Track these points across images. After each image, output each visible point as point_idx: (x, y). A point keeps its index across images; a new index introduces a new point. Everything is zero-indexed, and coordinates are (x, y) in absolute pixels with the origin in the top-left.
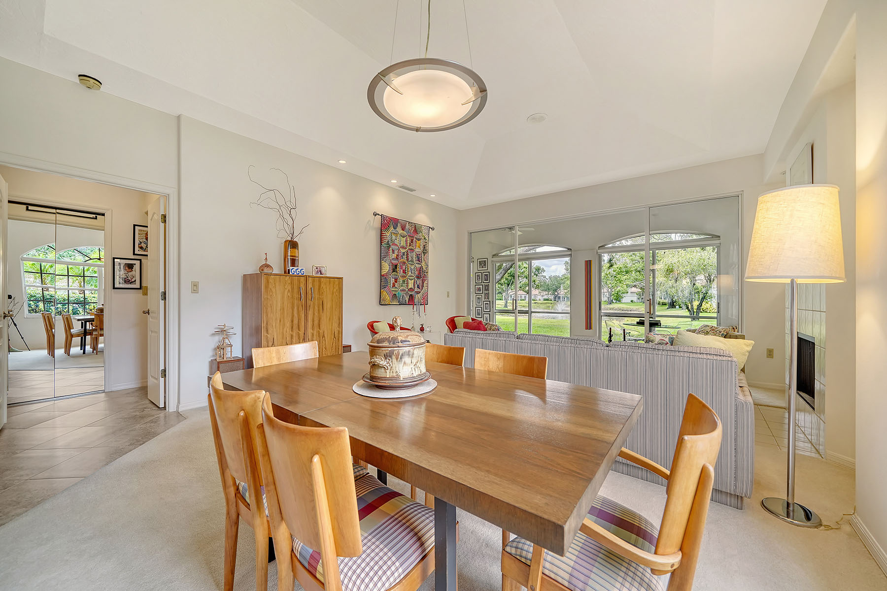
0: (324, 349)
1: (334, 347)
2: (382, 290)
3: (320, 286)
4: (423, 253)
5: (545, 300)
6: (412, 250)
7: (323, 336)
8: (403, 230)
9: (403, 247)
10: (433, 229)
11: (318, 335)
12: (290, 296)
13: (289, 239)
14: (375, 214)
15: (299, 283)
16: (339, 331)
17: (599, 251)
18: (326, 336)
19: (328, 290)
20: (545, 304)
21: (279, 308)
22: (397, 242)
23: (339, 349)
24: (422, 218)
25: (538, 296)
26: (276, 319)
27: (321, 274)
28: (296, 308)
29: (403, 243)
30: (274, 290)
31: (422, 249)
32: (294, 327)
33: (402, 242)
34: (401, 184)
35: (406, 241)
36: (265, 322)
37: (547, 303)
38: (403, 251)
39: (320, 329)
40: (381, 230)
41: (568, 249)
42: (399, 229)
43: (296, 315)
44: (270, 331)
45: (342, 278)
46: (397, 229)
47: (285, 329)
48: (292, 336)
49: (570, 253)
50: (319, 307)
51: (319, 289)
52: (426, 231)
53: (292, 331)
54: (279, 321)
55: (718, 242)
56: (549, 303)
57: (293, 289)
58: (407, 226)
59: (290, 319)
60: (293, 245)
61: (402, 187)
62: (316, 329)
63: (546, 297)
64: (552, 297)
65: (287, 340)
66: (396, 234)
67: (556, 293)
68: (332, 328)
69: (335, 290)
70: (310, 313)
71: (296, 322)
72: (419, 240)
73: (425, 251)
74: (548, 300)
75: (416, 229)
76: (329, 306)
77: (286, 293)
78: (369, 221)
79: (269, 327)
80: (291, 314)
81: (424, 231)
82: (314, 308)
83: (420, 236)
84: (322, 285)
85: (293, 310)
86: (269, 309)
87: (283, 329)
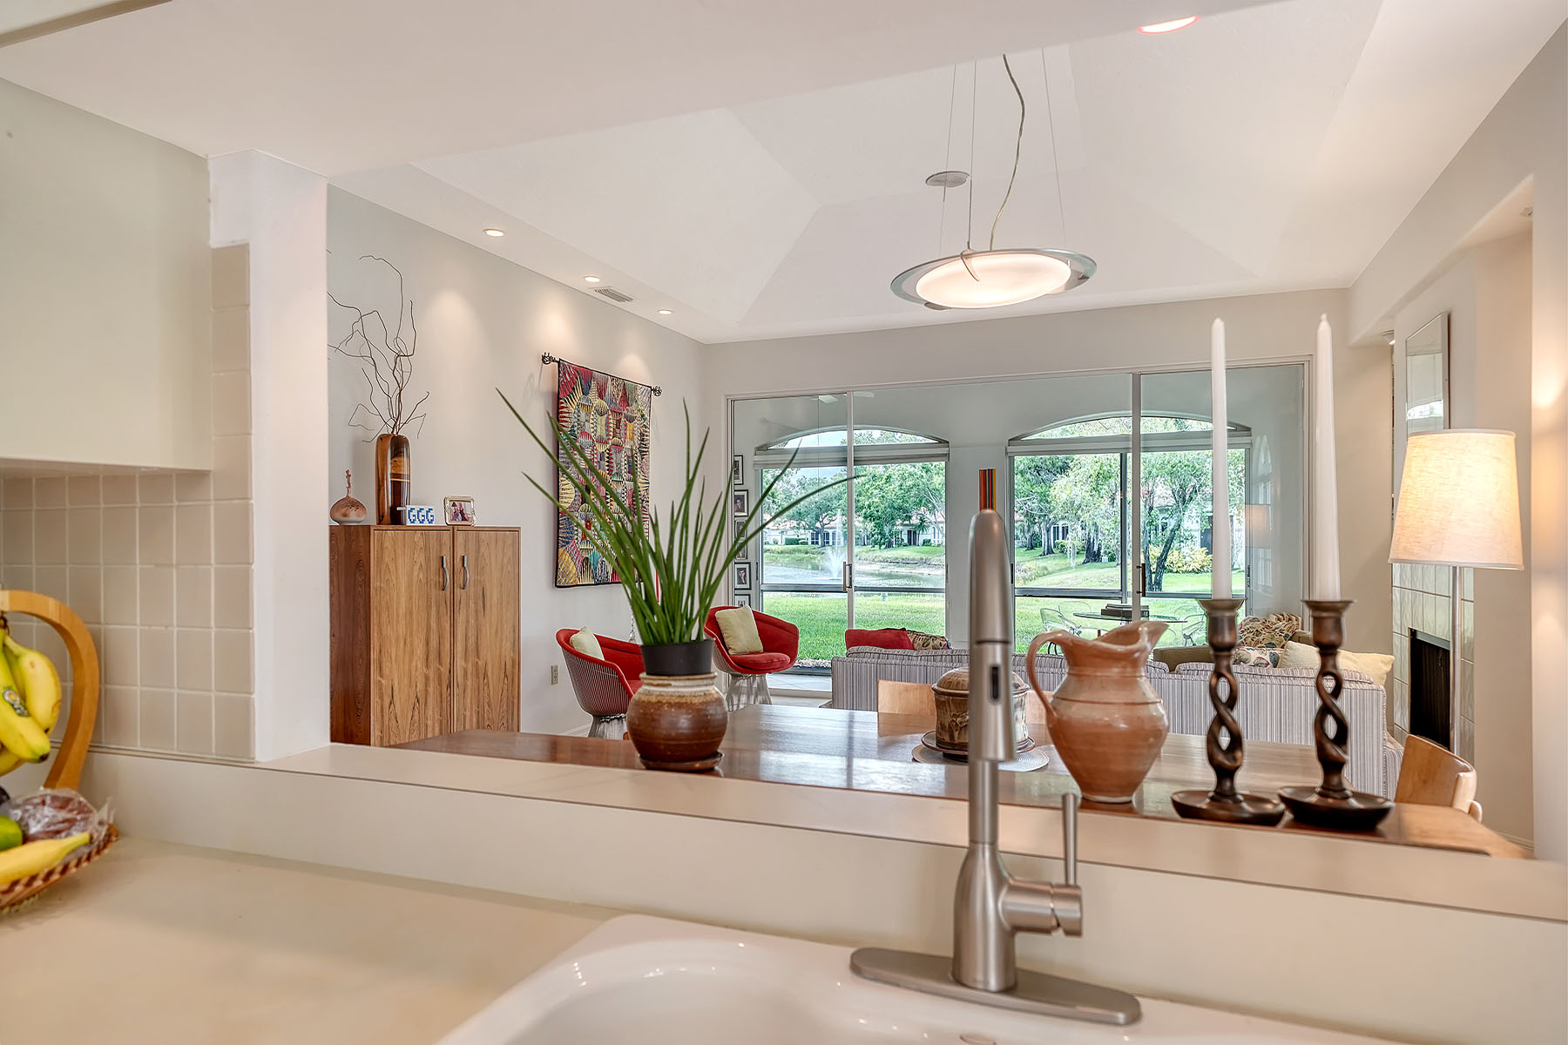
0: (486, 708)
1: (505, 699)
2: (561, 550)
3: (478, 551)
4: (641, 452)
5: (790, 542)
6: (618, 446)
7: (485, 675)
8: (601, 396)
9: (602, 441)
10: (657, 391)
11: (474, 673)
12: (424, 581)
13: (387, 431)
14: (546, 359)
15: (441, 546)
16: (513, 661)
17: (1010, 449)
18: (490, 674)
19: (493, 558)
20: (791, 552)
21: (402, 611)
22: (589, 428)
23: (513, 703)
24: (633, 367)
25: (773, 533)
26: (397, 640)
27: (464, 519)
28: (434, 609)
29: (601, 431)
30: (392, 569)
31: (637, 442)
32: (430, 658)
33: (599, 430)
34: (604, 285)
35: (607, 424)
36: (377, 648)
37: (794, 550)
38: (601, 449)
39: (478, 658)
40: (559, 399)
41: (941, 441)
42: (593, 394)
43: (434, 626)
44: (386, 671)
45: (517, 530)
46: (590, 396)
47: (414, 663)
48: (427, 678)
49: (944, 451)
50: (476, 604)
51: (477, 559)
52: (646, 399)
53: (427, 666)
54: (402, 645)
55: (1246, 440)
56: (800, 551)
57: (428, 559)
58: (610, 388)
59: (423, 637)
60: (397, 446)
61: (606, 292)
62: (472, 658)
63: (792, 535)
64: (807, 535)
65: (418, 690)
66: (588, 408)
67: (818, 525)
68: (500, 656)
69: (505, 561)
70: (461, 618)
71: (434, 643)
72: (631, 420)
73: (643, 449)
74: (795, 542)
75: (626, 394)
76: (495, 600)
77: (416, 574)
78: (532, 375)
79: (384, 660)
80: (424, 625)
81: (641, 397)
82: (468, 605)
83: (632, 410)
84: (482, 549)
85: (429, 616)
86: (384, 615)
87: (411, 661)
